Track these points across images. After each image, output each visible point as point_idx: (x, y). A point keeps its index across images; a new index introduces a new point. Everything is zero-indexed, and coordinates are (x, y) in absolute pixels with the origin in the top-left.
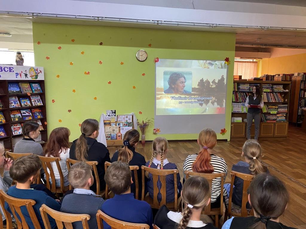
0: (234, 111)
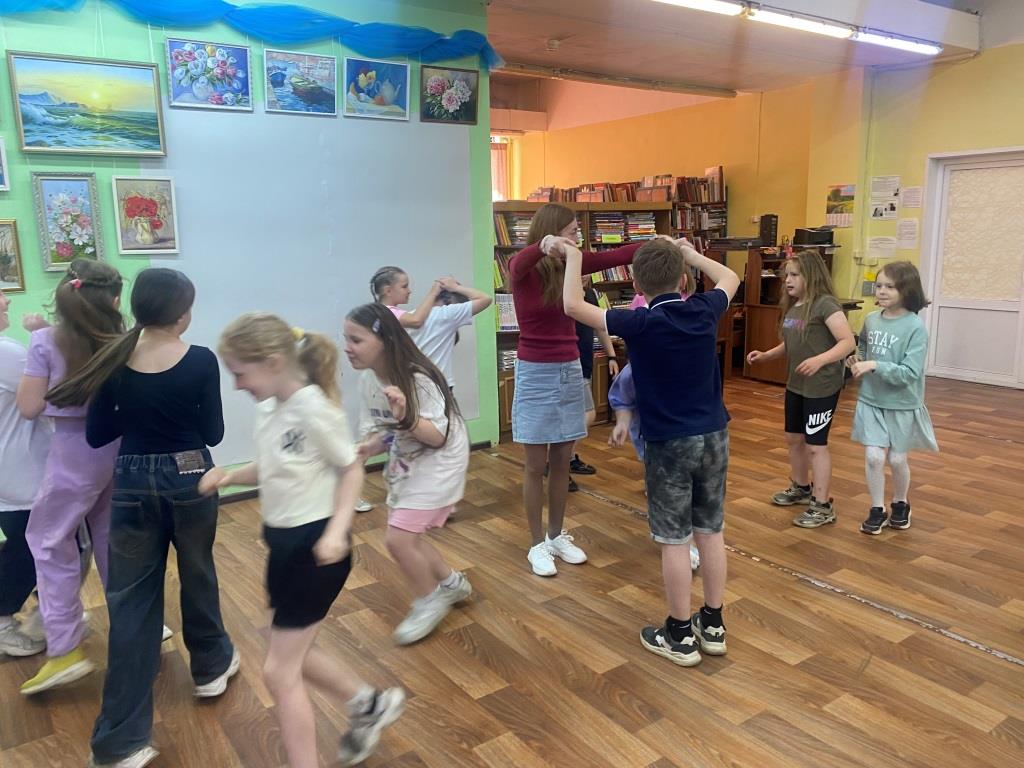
0: (503, 328)
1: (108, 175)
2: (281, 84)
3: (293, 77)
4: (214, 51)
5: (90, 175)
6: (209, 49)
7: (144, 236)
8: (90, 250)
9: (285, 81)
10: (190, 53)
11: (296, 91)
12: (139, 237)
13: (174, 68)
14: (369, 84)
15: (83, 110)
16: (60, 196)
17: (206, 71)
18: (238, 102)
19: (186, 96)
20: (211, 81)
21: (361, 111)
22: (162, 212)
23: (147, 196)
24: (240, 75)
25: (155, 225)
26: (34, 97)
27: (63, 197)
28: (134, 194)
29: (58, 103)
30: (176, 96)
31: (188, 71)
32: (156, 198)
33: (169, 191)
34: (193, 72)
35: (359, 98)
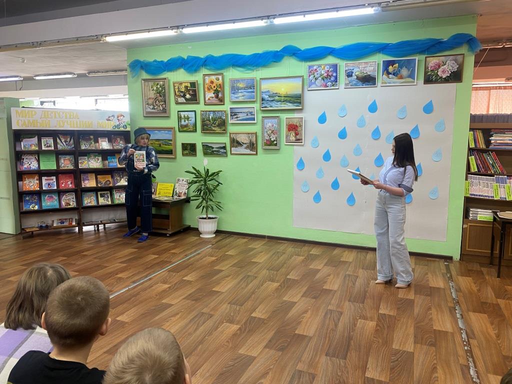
0: (472, 195)
1: (284, 116)
2: (351, 76)
3: (357, 72)
4: (324, 67)
5: (278, 117)
6: (323, 67)
7: (293, 138)
8: (275, 142)
9: (353, 74)
10: (316, 70)
11: (358, 78)
12: (291, 138)
13: (310, 76)
14: (394, 70)
15: (278, 95)
16: (269, 124)
17: (322, 75)
18: (333, 85)
19: (313, 86)
20: (323, 79)
21: (390, 83)
22: (299, 129)
23: (295, 124)
24: (334, 74)
25: (297, 134)
26: (265, 92)
27: (270, 124)
28: (291, 123)
29: (272, 93)
30: (310, 86)
31: (314, 76)
32: (298, 124)
33: (302, 121)
34: (316, 76)
35: (388, 77)
